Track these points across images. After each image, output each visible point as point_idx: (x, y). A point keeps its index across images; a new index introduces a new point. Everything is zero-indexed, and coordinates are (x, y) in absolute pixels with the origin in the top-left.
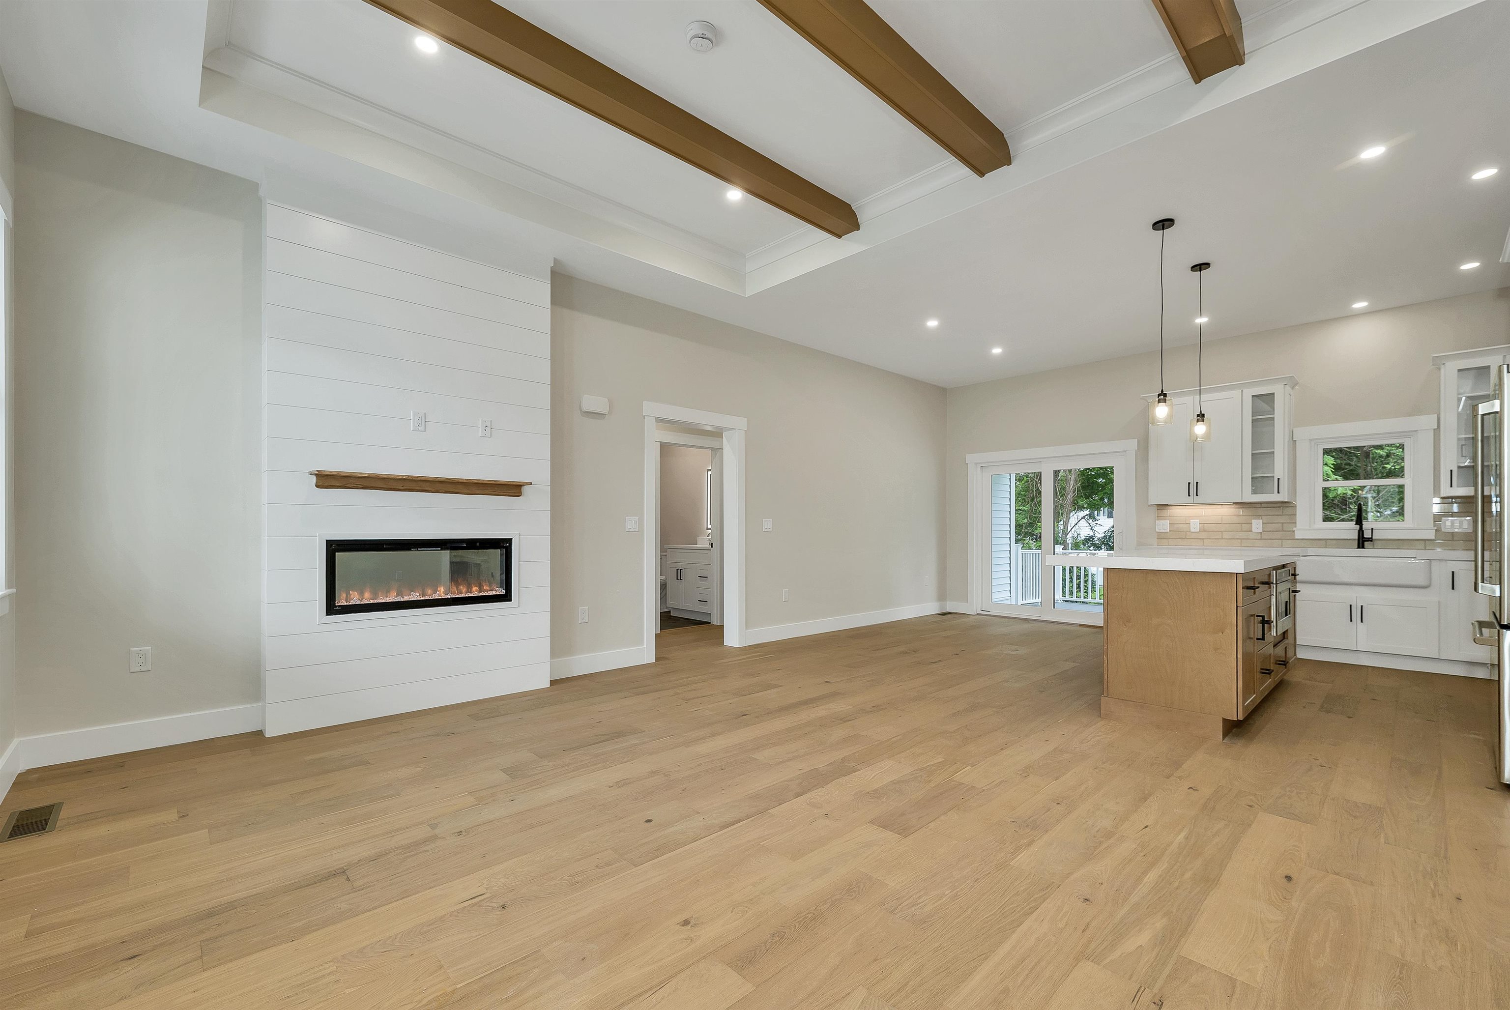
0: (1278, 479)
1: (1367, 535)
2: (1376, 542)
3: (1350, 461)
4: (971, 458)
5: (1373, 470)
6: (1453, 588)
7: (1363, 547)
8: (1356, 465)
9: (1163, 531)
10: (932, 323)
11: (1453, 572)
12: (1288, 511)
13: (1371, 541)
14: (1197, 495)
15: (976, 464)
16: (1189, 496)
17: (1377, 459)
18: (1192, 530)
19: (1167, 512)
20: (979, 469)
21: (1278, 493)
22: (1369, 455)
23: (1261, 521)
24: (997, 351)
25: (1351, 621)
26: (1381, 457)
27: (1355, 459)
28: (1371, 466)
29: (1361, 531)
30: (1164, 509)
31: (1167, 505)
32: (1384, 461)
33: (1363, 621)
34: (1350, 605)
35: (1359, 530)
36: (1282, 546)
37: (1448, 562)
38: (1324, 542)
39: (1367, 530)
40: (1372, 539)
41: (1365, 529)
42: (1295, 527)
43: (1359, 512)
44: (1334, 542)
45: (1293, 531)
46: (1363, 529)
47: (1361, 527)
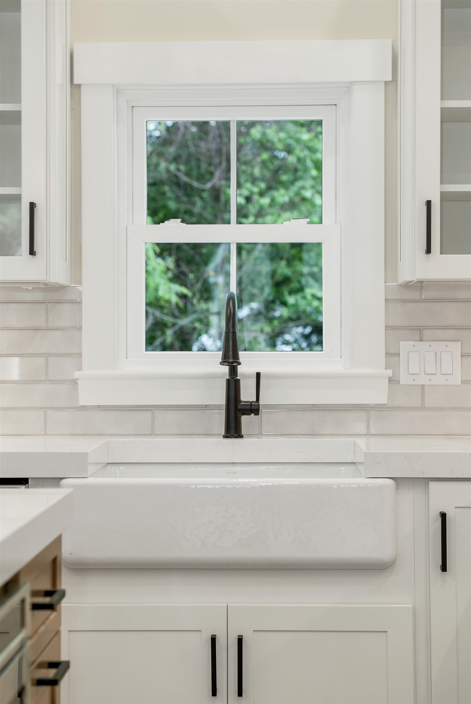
0: (32, 206)
1: (247, 393)
2: (267, 415)
6: (444, 568)
7: (238, 434)
11: (443, 516)
12: (62, 314)
13: (256, 411)
21: (32, 252)
25: (214, 692)
29: (233, 386)
33: (240, 694)
34: (213, 640)
35: (228, 377)
36: (45, 430)
37: (432, 485)
38: (148, 414)
39: (246, 376)
40: (259, 405)
41: (242, 375)
42: (80, 369)
43: (231, 323)
44: (172, 415)
45: (74, 382)
46: (237, 376)
47: (233, 371)
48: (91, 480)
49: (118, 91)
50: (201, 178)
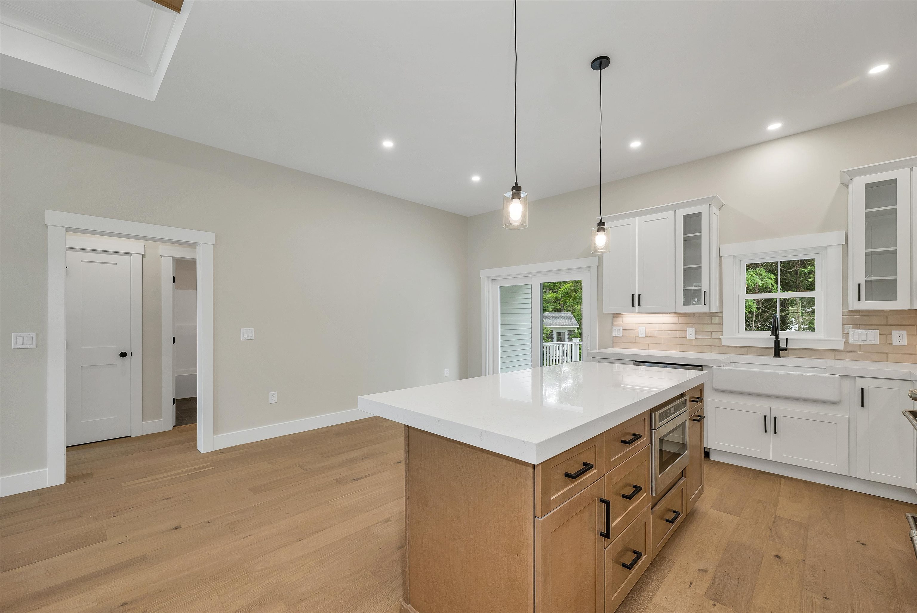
0: (705, 292)
1: (782, 344)
2: (790, 351)
3: (786, 277)
4: (484, 273)
5: (800, 283)
6: (862, 406)
7: (779, 356)
8: (789, 279)
9: (618, 336)
10: (388, 144)
11: (862, 389)
12: (716, 320)
13: (786, 350)
14: (639, 305)
15: (488, 278)
16: (633, 306)
17: (803, 276)
18: (640, 336)
19: (620, 319)
20: (490, 281)
21: (705, 304)
22: (797, 273)
23: (693, 329)
24: (476, 178)
25: (766, 431)
26: (805, 274)
27: (789, 276)
28: (799, 280)
29: (777, 342)
30: (617, 317)
31: (620, 314)
32: (807, 277)
33: (775, 433)
34: (765, 417)
35: (775, 339)
36: (711, 352)
37: (857, 378)
38: (746, 349)
39: (782, 339)
40: (787, 348)
41: (780, 339)
42: (722, 335)
43: (775, 324)
44: (755, 349)
45: (720, 339)
46: (778, 339)
47: (777, 338)
48: (722, 367)
49: (735, 257)
50: (791, 268)
